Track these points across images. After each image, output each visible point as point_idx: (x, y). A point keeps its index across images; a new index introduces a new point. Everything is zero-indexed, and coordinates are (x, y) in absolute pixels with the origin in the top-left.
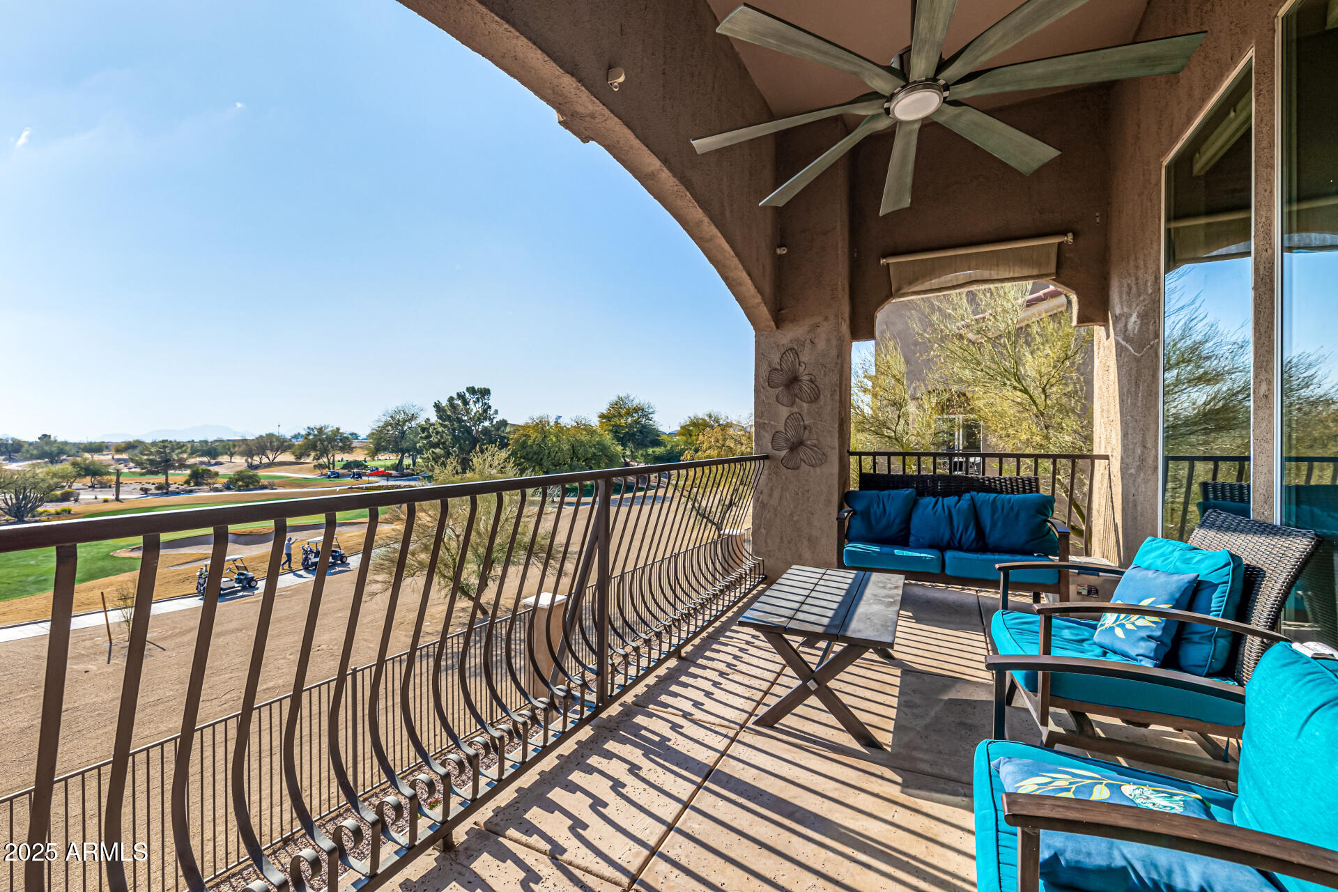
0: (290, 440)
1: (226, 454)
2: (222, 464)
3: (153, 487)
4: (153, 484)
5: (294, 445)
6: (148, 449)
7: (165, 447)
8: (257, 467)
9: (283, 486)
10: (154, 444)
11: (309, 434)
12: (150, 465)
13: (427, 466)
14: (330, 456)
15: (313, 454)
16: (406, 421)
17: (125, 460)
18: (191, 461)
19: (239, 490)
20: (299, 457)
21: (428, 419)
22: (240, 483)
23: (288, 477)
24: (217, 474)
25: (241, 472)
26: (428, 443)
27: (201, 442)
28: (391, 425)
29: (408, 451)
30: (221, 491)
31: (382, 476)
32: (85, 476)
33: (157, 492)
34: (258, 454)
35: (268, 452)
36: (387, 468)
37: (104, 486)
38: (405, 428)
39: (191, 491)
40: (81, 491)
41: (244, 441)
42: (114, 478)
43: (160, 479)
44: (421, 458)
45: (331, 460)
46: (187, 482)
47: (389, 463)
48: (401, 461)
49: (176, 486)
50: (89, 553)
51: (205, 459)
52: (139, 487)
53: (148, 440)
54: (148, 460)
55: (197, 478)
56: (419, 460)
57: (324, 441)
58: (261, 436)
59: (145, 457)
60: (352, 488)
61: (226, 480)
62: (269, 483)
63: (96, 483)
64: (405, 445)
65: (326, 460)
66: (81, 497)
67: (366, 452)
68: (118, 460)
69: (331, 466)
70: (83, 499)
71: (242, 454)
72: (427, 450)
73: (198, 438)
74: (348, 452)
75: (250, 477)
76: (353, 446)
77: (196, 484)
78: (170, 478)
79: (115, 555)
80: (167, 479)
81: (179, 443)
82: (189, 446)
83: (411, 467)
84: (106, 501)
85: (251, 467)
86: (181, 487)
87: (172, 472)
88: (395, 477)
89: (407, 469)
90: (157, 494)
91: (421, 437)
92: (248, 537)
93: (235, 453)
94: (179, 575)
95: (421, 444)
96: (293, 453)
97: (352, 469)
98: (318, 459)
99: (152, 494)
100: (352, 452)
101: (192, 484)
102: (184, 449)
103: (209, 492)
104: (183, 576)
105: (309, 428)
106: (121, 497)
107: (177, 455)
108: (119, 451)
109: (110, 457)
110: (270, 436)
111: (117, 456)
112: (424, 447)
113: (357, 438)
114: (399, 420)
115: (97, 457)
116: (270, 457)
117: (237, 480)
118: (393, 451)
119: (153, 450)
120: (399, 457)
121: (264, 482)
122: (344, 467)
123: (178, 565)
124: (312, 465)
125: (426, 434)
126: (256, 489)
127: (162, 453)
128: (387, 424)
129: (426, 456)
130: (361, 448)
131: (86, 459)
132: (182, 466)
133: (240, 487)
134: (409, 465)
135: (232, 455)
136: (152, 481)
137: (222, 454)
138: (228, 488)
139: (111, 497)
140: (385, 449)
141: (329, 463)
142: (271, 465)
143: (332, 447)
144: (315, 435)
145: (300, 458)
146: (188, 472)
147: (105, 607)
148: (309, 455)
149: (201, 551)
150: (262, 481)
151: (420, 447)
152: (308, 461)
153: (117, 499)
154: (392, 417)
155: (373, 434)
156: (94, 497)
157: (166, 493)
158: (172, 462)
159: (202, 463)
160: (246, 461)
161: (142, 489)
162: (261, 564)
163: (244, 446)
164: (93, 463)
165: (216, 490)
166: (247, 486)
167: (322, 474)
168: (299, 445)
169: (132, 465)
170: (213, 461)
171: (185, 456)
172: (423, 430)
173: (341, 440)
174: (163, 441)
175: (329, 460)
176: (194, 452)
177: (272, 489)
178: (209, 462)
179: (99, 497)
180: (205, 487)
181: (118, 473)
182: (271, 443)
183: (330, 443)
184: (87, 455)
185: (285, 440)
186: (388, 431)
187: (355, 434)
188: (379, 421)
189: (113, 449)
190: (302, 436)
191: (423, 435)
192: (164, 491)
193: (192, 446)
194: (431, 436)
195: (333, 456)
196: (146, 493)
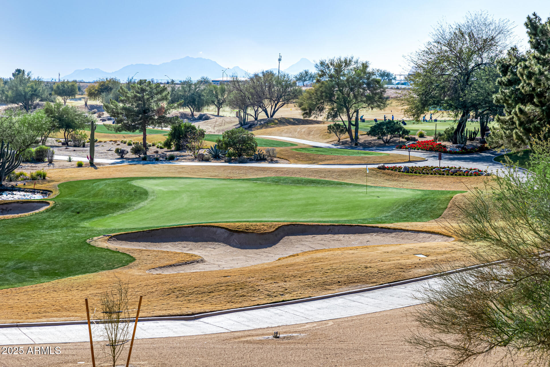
0: (295, 83)
1: (213, 102)
2: (207, 118)
3: (129, 149)
4: (130, 144)
5: (300, 92)
6: (124, 93)
7: (143, 90)
8: (251, 126)
9: (286, 159)
10: (130, 85)
11: (323, 74)
12: (127, 116)
13: (510, 137)
14: (352, 111)
15: (327, 107)
16: (473, 52)
17: (98, 108)
18: (173, 112)
19: (229, 161)
20: (308, 112)
21: (514, 49)
22: (231, 150)
23: (292, 144)
24: (202, 134)
25: (233, 132)
26: (512, 92)
27: (183, 83)
28: (447, 59)
29: (475, 107)
30: (207, 160)
31: (431, 150)
32: (59, 128)
33: (134, 156)
34: (253, 105)
35: (266, 102)
36: (439, 136)
37: (78, 144)
38: (472, 65)
39: (172, 158)
40: (55, 150)
41: (235, 82)
42: (88, 132)
43: (137, 137)
44: (499, 120)
45: (354, 119)
46: (167, 144)
47: (442, 128)
48: (462, 125)
49: (154, 149)
50: (65, 238)
51: (187, 110)
52: (114, 147)
53: (123, 80)
54: (124, 108)
55: (179, 138)
56: (493, 124)
57: (344, 86)
58: (256, 76)
59: (121, 105)
60: (384, 168)
61: (213, 144)
62: (268, 151)
63: (69, 139)
64: (470, 95)
65: (345, 118)
66: (56, 157)
67: (406, 107)
68: (92, 107)
69: (353, 128)
70: (57, 161)
71: (233, 104)
72: (510, 106)
73: (179, 77)
74: (379, 106)
75: (244, 141)
76: (385, 95)
77: (178, 149)
78: (148, 136)
79: (92, 243)
80: (144, 139)
81: (158, 85)
82: (169, 89)
83: (479, 136)
84: (80, 165)
85: (245, 125)
86: (160, 151)
87: (150, 128)
88: (451, 153)
89: (472, 139)
90: (133, 160)
91: (500, 83)
92: (243, 235)
93: (224, 101)
94: (163, 283)
95: (499, 96)
96: (300, 105)
97: (384, 134)
98: (335, 116)
99: (128, 159)
100: (385, 106)
101: (173, 148)
102: (164, 94)
103: (192, 160)
104: (168, 286)
105: (322, 64)
106: (96, 161)
107: (156, 102)
108: (92, 95)
109: (83, 102)
110: (268, 75)
111: (91, 102)
112: (506, 101)
113: (390, 82)
114: (461, 51)
115: (70, 103)
116: (269, 110)
117: (228, 145)
118: (450, 107)
119: (130, 94)
120: (459, 118)
121: (261, 149)
122: (373, 132)
123: (160, 267)
124: (326, 126)
125: (509, 76)
126: (251, 161)
127: (140, 99)
128: (442, 58)
129: (507, 118)
130: (396, 98)
131: (60, 105)
132: (163, 120)
133: (230, 155)
134: (475, 133)
135: (219, 105)
136: (128, 140)
137: (208, 103)
138: (216, 157)
139: (85, 160)
140: (437, 103)
141: (350, 123)
142: (269, 123)
143: (355, 97)
144: (331, 76)
145: (309, 114)
146: (168, 129)
147: (89, 319)
148: (321, 110)
149: (185, 251)
150: (258, 148)
151: (498, 101)
152: (320, 119)
153: (92, 164)
154: (449, 45)
155: (418, 75)
156: (66, 158)
157: (144, 159)
158: (150, 113)
159: (184, 116)
160: (238, 115)
161: (117, 151)
162: (263, 282)
163: (235, 91)
164: (66, 111)
165: (202, 158)
166: (240, 155)
167: (339, 142)
168: (308, 92)
169: (106, 115)
170: (197, 114)
171: (164, 104)
172: (505, 69)
173: (368, 84)
174: (141, 82)
175: (350, 118)
176: (174, 100)
177: (272, 161)
178: (192, 115)
179: (74, 159)
180: (188, 153)
181: (93, 127)
182: (270, 87)
183: (352, 90)
184: (60, 99)
185: (288, 84)
186: (443, 70)
187: (388, 75)
188: (429, 52)
189: (86, 91)
190: (312, 77)
191: (504, 79)
192: (142, 156)
193: (173, 90)
194: (517, 81)
195: (357, 111)
196: (122, 157)
